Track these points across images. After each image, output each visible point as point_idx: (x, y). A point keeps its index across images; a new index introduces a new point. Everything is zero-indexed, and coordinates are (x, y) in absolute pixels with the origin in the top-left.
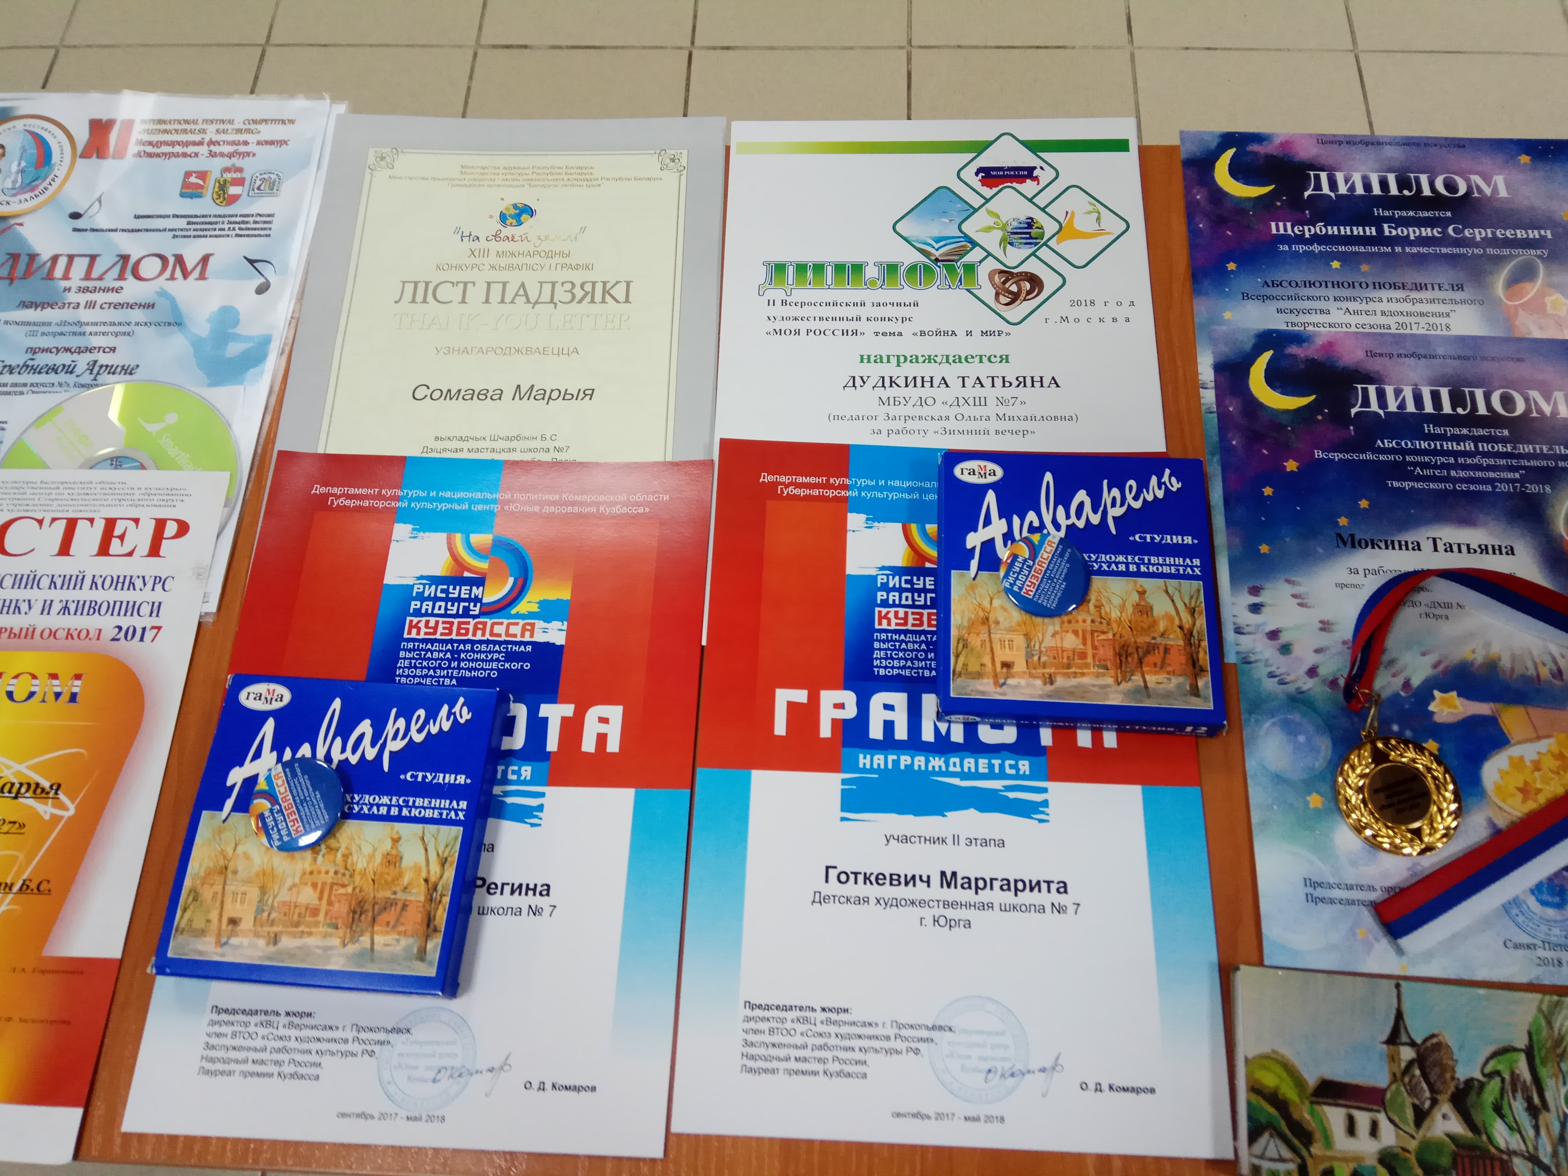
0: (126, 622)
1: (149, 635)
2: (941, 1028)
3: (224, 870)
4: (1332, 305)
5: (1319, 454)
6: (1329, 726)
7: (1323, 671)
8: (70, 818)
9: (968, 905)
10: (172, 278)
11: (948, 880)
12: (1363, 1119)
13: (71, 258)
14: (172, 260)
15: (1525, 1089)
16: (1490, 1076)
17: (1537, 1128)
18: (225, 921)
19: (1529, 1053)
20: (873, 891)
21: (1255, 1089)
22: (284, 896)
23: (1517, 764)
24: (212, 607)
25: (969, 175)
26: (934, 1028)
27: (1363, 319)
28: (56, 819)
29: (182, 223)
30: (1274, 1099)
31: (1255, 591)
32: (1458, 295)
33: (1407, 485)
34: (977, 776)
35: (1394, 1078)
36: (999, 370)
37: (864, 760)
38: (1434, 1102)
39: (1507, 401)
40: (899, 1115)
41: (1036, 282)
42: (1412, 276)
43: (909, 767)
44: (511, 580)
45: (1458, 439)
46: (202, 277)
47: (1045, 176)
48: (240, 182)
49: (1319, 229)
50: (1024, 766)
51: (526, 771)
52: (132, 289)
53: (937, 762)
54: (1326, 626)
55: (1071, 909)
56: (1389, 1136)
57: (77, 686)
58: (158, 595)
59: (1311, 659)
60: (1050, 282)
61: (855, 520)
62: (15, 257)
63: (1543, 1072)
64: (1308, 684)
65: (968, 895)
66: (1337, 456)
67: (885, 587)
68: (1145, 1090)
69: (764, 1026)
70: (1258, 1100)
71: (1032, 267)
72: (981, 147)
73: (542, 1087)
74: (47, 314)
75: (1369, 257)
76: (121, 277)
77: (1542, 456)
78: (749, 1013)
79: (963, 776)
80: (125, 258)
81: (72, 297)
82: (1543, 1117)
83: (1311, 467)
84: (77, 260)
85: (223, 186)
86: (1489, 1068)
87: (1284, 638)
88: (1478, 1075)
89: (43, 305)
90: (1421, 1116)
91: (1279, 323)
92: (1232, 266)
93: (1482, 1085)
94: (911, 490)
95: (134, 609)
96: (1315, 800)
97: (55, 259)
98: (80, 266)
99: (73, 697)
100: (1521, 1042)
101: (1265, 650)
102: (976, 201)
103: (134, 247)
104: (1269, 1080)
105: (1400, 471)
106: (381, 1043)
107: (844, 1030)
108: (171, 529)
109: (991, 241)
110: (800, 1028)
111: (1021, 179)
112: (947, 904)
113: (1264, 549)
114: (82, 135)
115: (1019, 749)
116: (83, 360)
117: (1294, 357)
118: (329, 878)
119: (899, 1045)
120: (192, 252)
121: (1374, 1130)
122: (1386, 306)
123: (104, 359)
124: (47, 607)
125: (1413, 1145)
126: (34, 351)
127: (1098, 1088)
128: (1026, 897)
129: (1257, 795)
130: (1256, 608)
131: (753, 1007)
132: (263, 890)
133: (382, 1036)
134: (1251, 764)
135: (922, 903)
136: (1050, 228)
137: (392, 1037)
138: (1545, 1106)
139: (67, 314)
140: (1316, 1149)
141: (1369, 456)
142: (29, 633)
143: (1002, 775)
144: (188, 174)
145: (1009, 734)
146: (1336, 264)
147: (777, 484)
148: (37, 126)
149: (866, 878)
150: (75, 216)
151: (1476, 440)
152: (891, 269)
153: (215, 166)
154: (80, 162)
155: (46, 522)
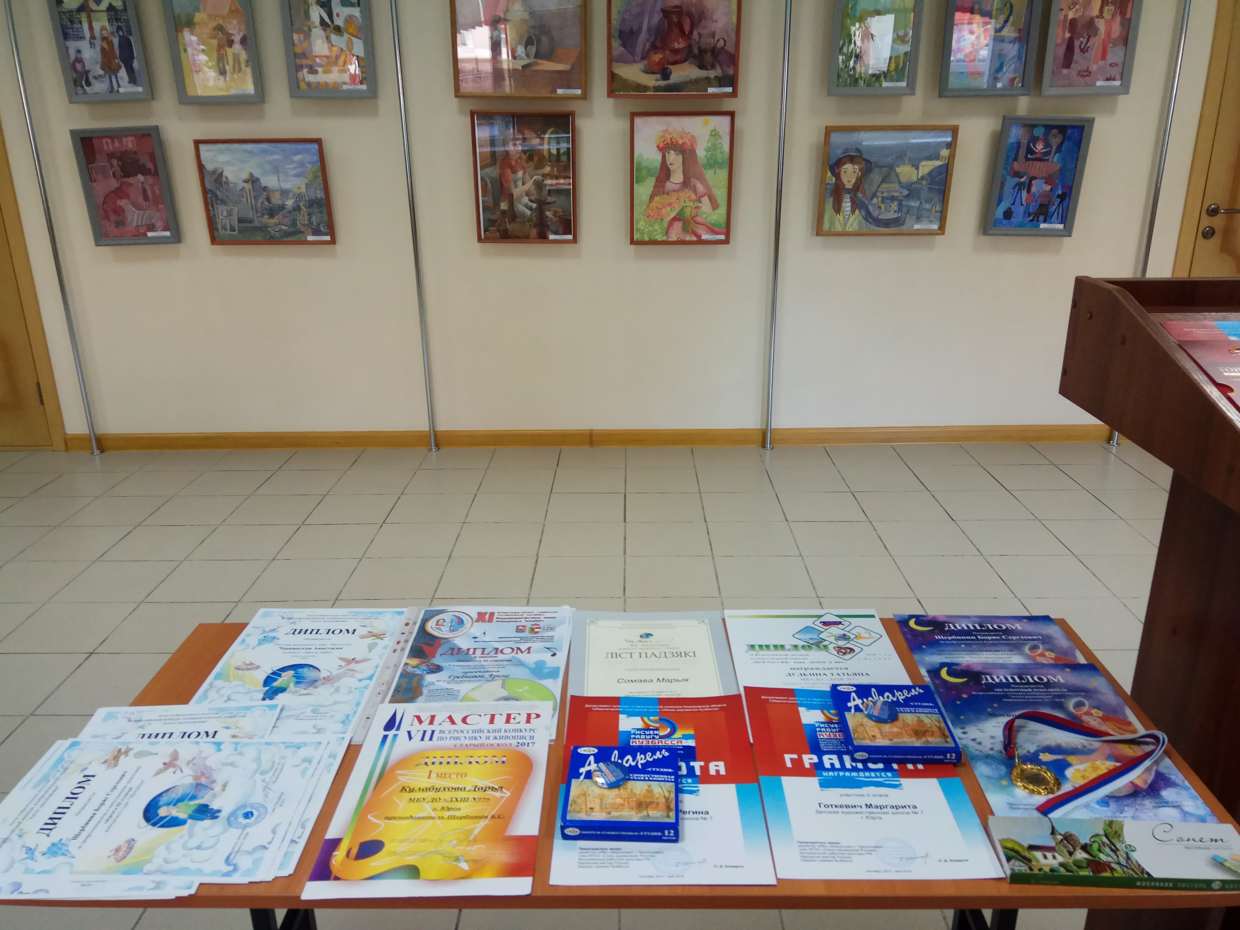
0: (521, 741)
1: (530, 745)
2: (878, 847)
3: (585, 795)
4: (966, 656)
5: (974, 693)
6: (1003, 763)
7: (995, 749)
8: (508, 797)
9: (879, 813)
10: (517, 653)
11: (869, 806)
12: (1049, 855)
13: (475, 649)
14: (516, 649)
15: (1108, 845)
16: (1094, 842)
17: (1118, 856)
18: (588, 809)
19: (1106, 836)
20: (840, 810)
21: (1004, 848)
22: (610, 801)
23: (1078, 770)
24: (554, 737)
25: (818, 623)
26: (875, 847)
27: (978, 659)
28: (502, 797)
29: (519, 639)
30: (1012, 850)
31: (963, 728)
32: (1012, 653)
33: (1010, 700)
34: (871, 777)
35: (1057, 843)
36: (846, 671)
37: (825, 774)
38: (1075, 850)
39: (1039, 678)
40: (869, 871)
41: (852, 650)
42: (992, 648)
43: (844, 776)
44: (669, 730)
45: (1026, 688)
46: (529, 652)
47: (846, 624)
48: (540, 628)
49: (954, 637)
50: (889, 774)
51: (690, 780)
52: (500, 656)
53: (854, 774)
54: (992, 737)
55: (920, 813)
56: (1060, 859)
57: (504, 759)
58: (532, 734)
59: (990, 746)
60: (857, 650)
61: (802, 710)
62: (453, 649)
63: (1113, 841)
64: (991, 752)
65: (879, 810)
66: (981, 693)
67: (819, 727)
68: (964, 861)
69: (808, 848)
70: (1006, 850)
71: (848, 645)
72: (820, 617)
73: (721, 866)
74: (469, 663)
75: (974, 644)
76: (496, 653)
77: (1058, 692)
78: (799, 844)
79: (865, 777)
80: (497, 649)
81: (478, 659)
82: (1118, 853)
83: (971, 697)
84: (477, 650)
85: (532, 629)
86: (1092, 840)
87: (978, 741)
88: (1088, 842)
89: (467, 661)
90: (1071, 854)
91: (948, 660)
92: (924, 647)
93: (1091, 845)
94: (821, 701)
95: (523, 737)
96: (1004, 783)
97: (469, 649)
98: (479, 652)
99: (503, 762)
100: (1102, 833)
101: (971, 744)
102: (823, 630)
103: (500, 646)
104: (1010, 845)
105: (1007, 697)
106: (652, 856)
107: (839, 849)
108: (533, 716)
109: (832, 639)
110: (822, 848)
111: (838, 624)
112: (870, 813)
113: (962, 717)
114: (475, 617)
115: (885, 770)
116: (487, 675)
117: (956, 669)
118: (627, 796)
119: (863, 852)
120: (524, 647)
121: (1054, 857)
122: (986, 656)
123: (494, 674)
124: (488, 738)
125: (1071, 861)
126: (466, 673)
127: (946, 861)
128: (901, 810)
129: (983, 782)
130: (965, 733)
131: (800, 842)
132: (601, 800)
133: (652, 854)
134: (977, 773)
135: (860, 813)
136: (852, 637)
137: (656, 854)
138: (1118, 849)
139: (476, 663)
140: (1033, 863)
141: (993, 693)
142: (482, 745)
143: (881, 777)
144: (518, 626)
145: (881, 766)
146: (963, 646)
147: (768, 699)
148: (457, 614)
149: (836, 806)
150: (474, 638)
151: (1032, 688)
152: (796, 647)
153: (529, 625)
154: (475, 624)
155: (482, 716)
